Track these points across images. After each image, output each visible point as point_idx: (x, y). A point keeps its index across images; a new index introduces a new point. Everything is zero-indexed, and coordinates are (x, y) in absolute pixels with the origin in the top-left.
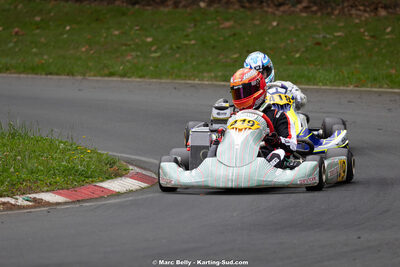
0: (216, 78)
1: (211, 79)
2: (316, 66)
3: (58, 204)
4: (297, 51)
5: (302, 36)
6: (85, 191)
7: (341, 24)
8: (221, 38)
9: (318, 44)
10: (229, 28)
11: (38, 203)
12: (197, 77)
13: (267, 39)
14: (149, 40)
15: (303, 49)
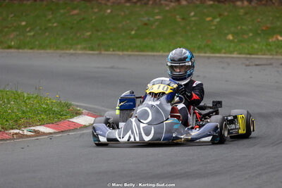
2: (150, 39)
3: (51, 133)
4: (132, 30)
5: (133, 19)
6: (63, 125)
7: (157, 11)
8: (75, 22)
9: (146, 24)
10: (77, 14)
11: (38, 133)
12: (71, 48)
13: (108, 22)
14: (24, 23)
15: (136, 28)
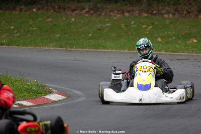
0: (56, 46)
1: (53, 46)
2: (102, 40)
3: (31, 106)
4: (90, 33)
5: (90, 26)
7: (107, 20)
8: (49, 27)
9: (99, 29)
10: (51, 22)
11: (21, 106)
13: (72, 27)
14: (12, 27)
15: (92, 32)
